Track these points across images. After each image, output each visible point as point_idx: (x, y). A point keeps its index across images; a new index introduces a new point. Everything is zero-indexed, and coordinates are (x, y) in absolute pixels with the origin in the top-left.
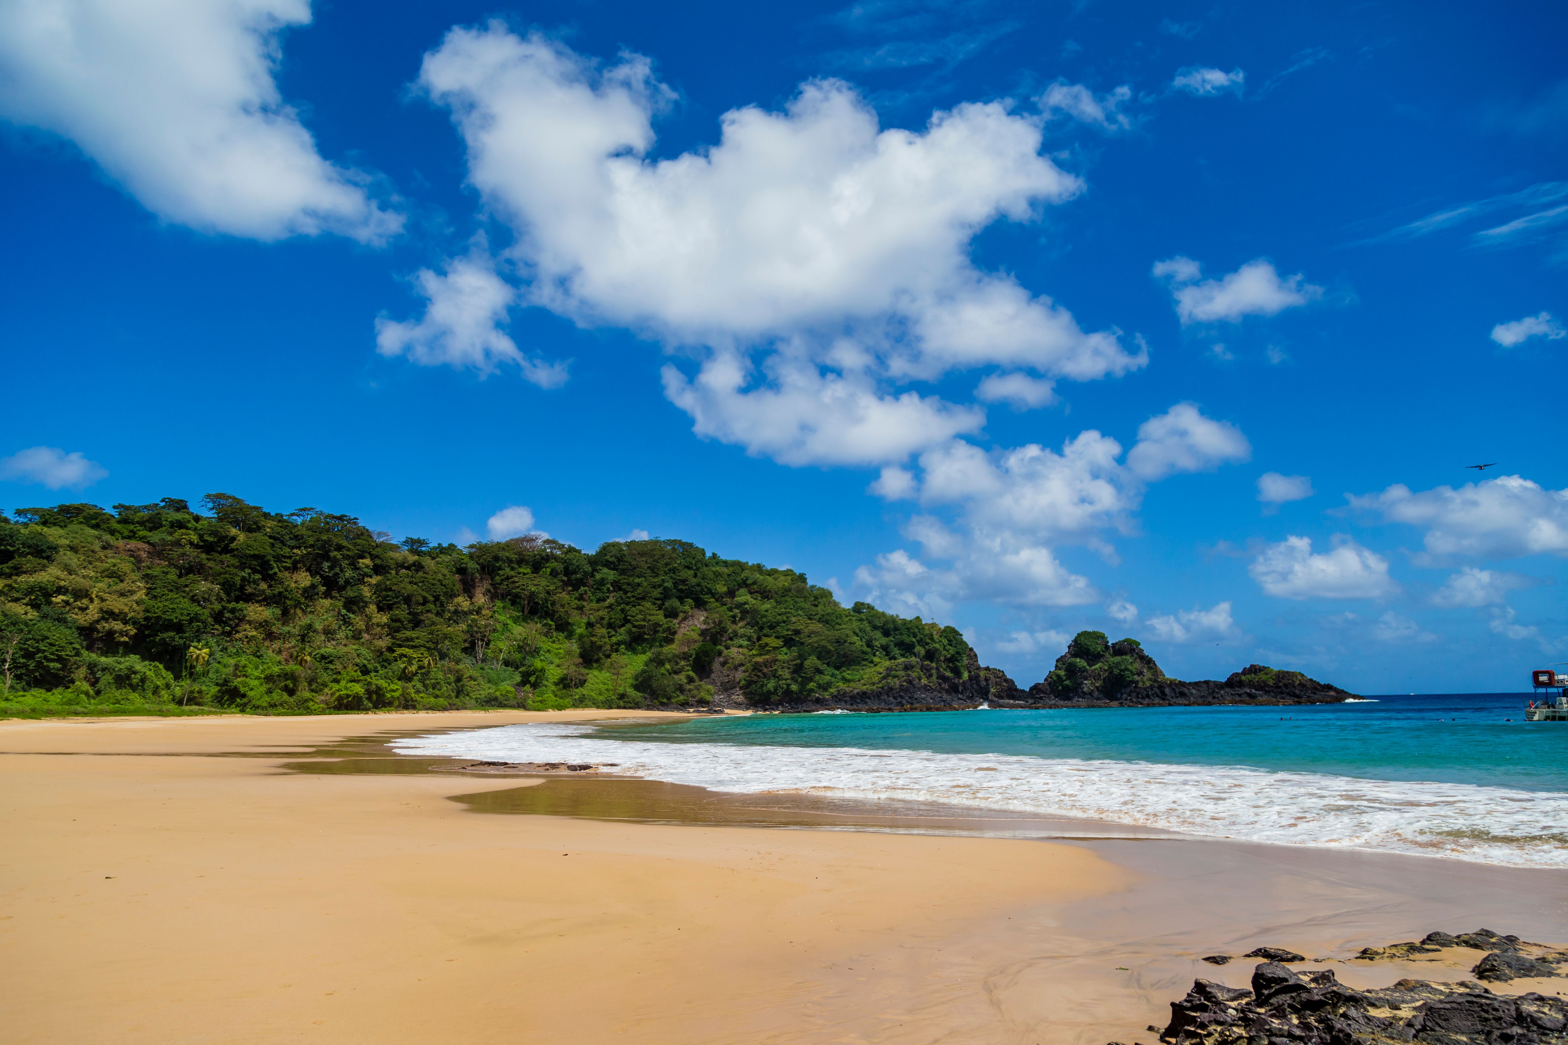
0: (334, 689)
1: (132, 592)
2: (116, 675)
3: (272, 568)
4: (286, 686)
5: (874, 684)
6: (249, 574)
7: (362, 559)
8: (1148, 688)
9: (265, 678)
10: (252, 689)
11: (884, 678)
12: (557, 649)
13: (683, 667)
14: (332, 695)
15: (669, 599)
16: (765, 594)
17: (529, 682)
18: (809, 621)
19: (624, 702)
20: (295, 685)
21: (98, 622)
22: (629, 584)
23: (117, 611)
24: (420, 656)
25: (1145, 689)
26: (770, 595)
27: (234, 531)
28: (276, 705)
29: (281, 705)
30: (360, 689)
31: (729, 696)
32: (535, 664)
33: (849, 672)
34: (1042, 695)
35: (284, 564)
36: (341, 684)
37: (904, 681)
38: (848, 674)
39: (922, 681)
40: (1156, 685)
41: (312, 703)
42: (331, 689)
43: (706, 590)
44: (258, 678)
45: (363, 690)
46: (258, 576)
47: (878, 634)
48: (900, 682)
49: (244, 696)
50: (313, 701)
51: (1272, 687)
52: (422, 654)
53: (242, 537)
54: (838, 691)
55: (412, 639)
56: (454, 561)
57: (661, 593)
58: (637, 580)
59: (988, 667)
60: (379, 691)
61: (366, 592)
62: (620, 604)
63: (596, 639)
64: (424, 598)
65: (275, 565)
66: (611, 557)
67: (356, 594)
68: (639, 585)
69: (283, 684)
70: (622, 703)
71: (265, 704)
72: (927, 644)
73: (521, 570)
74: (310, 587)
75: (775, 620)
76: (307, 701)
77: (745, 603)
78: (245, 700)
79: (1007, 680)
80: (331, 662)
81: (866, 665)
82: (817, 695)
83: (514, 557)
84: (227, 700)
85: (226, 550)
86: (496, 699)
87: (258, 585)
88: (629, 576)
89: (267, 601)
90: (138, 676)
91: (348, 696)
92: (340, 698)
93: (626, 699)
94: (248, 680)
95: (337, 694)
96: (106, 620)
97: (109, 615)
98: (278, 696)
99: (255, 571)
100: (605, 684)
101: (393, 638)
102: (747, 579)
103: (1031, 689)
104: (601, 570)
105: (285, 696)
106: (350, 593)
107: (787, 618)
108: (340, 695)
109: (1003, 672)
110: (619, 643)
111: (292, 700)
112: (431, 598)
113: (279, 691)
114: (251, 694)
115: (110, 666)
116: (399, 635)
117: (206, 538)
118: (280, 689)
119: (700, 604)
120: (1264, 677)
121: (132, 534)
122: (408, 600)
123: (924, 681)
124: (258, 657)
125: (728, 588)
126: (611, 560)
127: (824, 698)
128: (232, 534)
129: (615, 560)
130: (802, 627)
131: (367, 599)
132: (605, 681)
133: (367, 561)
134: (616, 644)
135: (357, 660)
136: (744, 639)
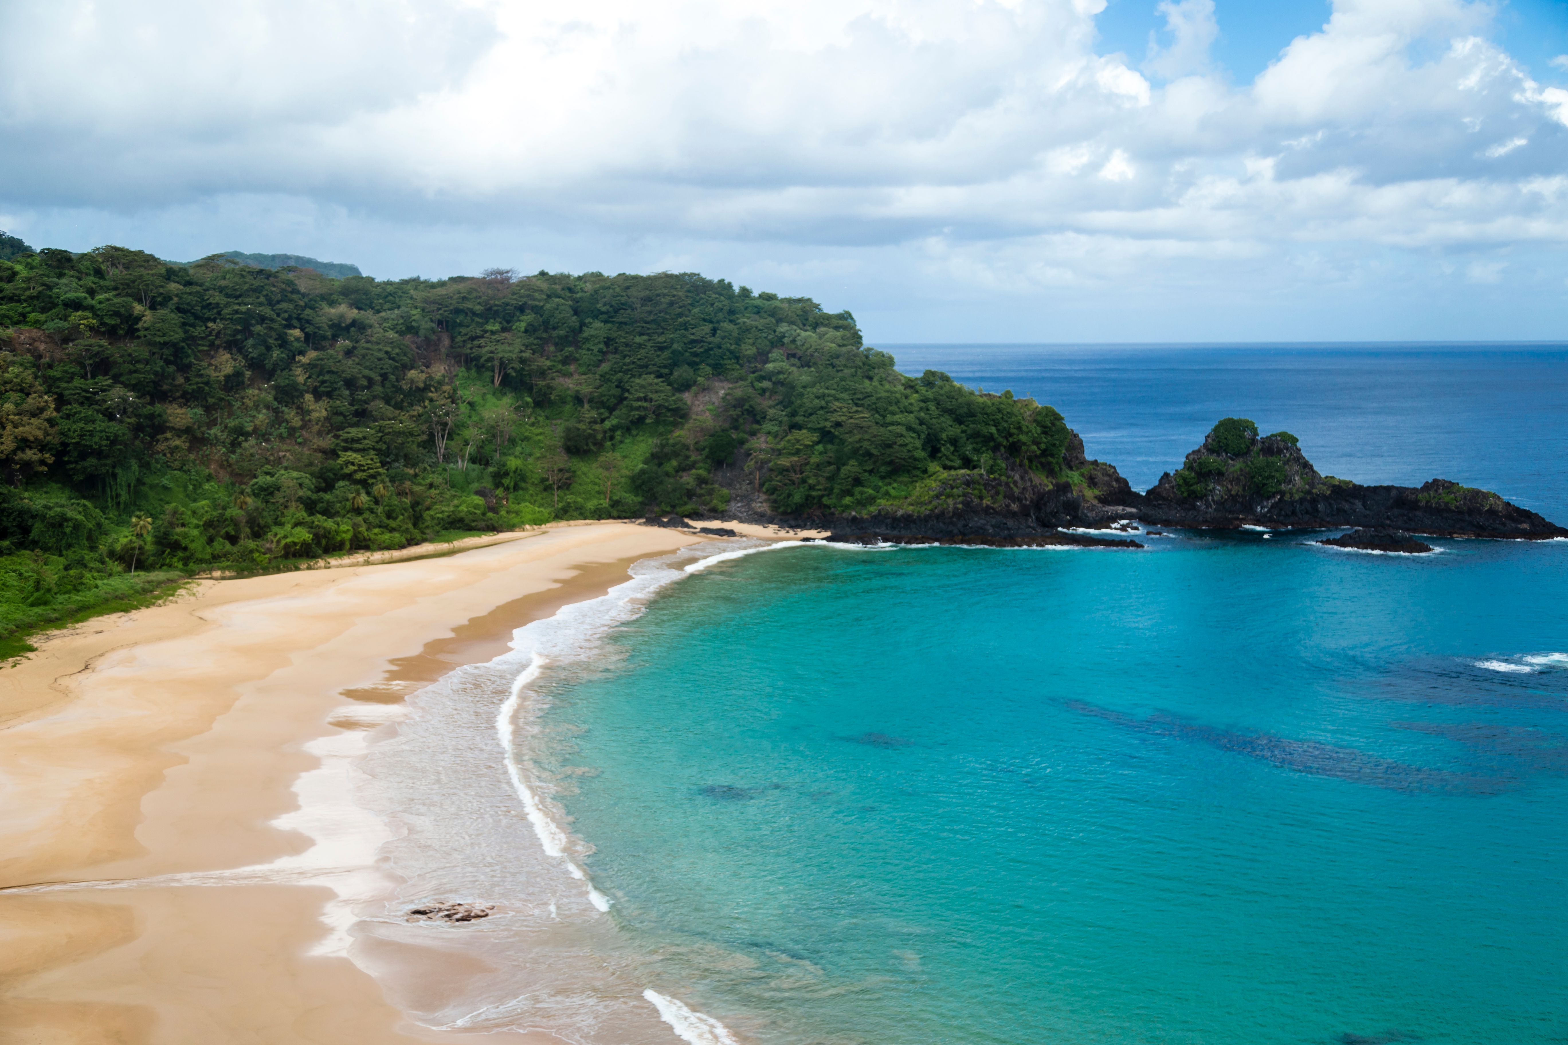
0: (279, 536)
1: (42, 410)
2: (48, 523)
3: (188, 356)
4: (227, 533)
5: (922, 504)
6: (162, 367)
7: (290, 329)
8: (1296, 501)
9: (204, 525)
10: (193, 541)
11: (937, 497)
12: (537, 435)
13: (695, 462)
14: (278, 542)
15: (678, 366)
16: (805, 362)
17: (503, 485)
18: (855, 409)
19: (618, 511)
20: (236, 531)
21: (14, 452)
22: (627, 345)
23: (32, 438)
24: (369, 462)
25: (1292, 503)
26: (813, 361)
27: (138, 308)
28: (219, 557)
29: (225, 555)
30: (307, 535)
31: (748, 504)
32: (508, 463)
33: (895, 485)
34: (1160, 502)
35: (200, 348)
36: (286, 528)
37: (960, 503)
38: (894, 488)
39: (984, 501)
40: (1309, 497)
41: (258, 554)
42: (276, 535)
43: (728, 353)
44: (197, 527)
45: (311, 536)
46: (172, 368)
47: (947, 420)
48: (954, 504)
49: (185, 549)
50: (257, 551)
51: (1454, 511)
52: (372, 459)
53: (149, 317)
54: (879, 511)
55: (358, 441)
56: (402, 317)
57: (670, 358)
58: (638, 339)
59: (1096, 461)
60: (327, 534)
61: (300, 376)
62: (616, 373)
63: (584, 427)
64: (370, 380)
65: (190, 351)
66: (604, 305)
67: (287, 381)
68: (640, 346)
69: (224, 531)
70: (615, 513)
71: (208, 557)
72: (1011, 435)
73: (489, 327)
74: (234, 375)
75: (811, 405)
76: (251, 551)
77: (779, 373)
78: (187, 554)
79: (1119, 480)
80: (271, 494)
81: (917, 476)
82: (854, 513)
83: (478, 308)
84: (169, 554)
85: (132, 333)
86: (461, 520)
87: (174, 379)
88: (627, 333)
89: (188, 398)
90: (70, 524)
91: (295, 544)
92: (287, 546)
93: (620, 508)
94: (186, 529)
95: (283, 542)
96: (23, 450)
97: (24, 443)
98: (221, 545)
99: (168, 362)
100: (595, 484)
101: (337, 437)
102: (784, 337)
103: (1149, 492)
104: (590, 323)
105: (228, 546)
106: (281, 379)
107: (827, 403)
108: (286, 544)
109: (1114, 468)
110: (613, 429)
111: (235, 549)
112: (379, 378)
113: (221, 539)
114: (192, 546)
115: (40, 512)
116: (343, 434)
117: (107, 320)
118: (222, 537)
119: (719, 370)
120: (1447, 498)
121: (21, 318)
122: (350, 383)
123: (986, 502)
124: (185, 472)
125: (758, 349)
126: (604, 309)
127: (862, 518)
128: (136, 312)
129: (611, 309)
130: (844, 418)
131: (302, 388)
132: (597, 480)
133: (297, 332)
134: (610, 430)
135: (301, 493)
136: (773, 423)
